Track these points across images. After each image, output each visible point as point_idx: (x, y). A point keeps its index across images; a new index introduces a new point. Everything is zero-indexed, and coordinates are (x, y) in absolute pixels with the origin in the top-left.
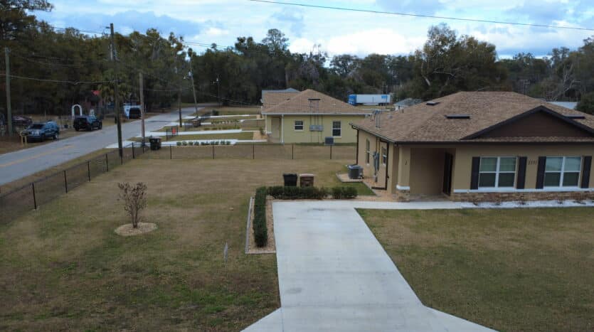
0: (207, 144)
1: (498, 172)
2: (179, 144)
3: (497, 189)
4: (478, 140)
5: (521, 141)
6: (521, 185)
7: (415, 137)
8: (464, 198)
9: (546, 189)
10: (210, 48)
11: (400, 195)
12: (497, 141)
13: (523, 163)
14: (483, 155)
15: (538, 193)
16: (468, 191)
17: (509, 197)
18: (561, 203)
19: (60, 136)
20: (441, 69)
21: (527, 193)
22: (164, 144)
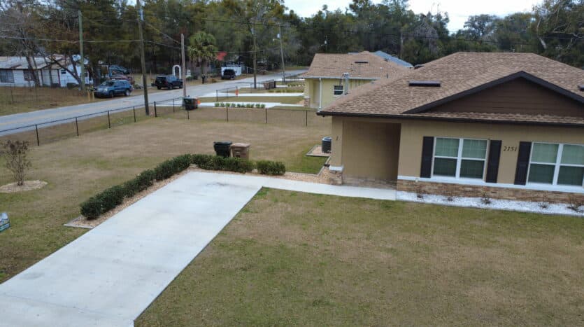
0: (243, 106)
1: (459, 159)
2: (217, 105)
3: (457, 180)
4: (427, 115)
5: (490, 118)
6: (492, 177)
7: (348, 108)
8: (411, 187)
9: (530, 186)
10: (321, 10)
11: (332, 176)
12: (455, 116)
13: (496, 148)
14: (436, 134)
15: (516, 191)
16: (418, 179)
17: (472, 192)
18: (545, 207)
19: (131, 94)
20: (562, 29)
21: (500, 189)
22: (201, 104)
